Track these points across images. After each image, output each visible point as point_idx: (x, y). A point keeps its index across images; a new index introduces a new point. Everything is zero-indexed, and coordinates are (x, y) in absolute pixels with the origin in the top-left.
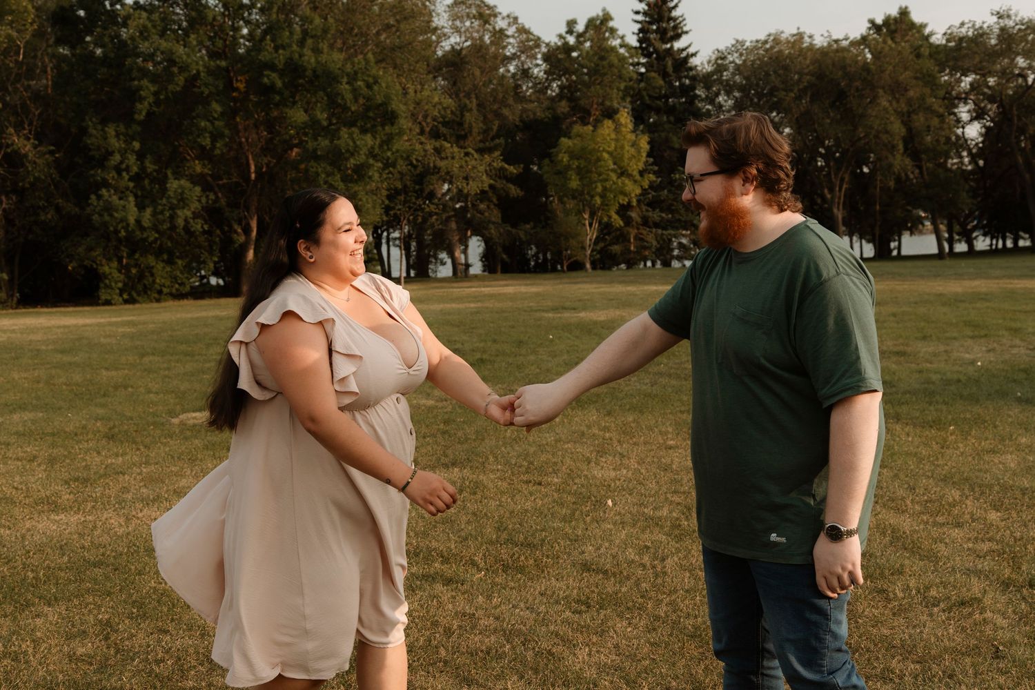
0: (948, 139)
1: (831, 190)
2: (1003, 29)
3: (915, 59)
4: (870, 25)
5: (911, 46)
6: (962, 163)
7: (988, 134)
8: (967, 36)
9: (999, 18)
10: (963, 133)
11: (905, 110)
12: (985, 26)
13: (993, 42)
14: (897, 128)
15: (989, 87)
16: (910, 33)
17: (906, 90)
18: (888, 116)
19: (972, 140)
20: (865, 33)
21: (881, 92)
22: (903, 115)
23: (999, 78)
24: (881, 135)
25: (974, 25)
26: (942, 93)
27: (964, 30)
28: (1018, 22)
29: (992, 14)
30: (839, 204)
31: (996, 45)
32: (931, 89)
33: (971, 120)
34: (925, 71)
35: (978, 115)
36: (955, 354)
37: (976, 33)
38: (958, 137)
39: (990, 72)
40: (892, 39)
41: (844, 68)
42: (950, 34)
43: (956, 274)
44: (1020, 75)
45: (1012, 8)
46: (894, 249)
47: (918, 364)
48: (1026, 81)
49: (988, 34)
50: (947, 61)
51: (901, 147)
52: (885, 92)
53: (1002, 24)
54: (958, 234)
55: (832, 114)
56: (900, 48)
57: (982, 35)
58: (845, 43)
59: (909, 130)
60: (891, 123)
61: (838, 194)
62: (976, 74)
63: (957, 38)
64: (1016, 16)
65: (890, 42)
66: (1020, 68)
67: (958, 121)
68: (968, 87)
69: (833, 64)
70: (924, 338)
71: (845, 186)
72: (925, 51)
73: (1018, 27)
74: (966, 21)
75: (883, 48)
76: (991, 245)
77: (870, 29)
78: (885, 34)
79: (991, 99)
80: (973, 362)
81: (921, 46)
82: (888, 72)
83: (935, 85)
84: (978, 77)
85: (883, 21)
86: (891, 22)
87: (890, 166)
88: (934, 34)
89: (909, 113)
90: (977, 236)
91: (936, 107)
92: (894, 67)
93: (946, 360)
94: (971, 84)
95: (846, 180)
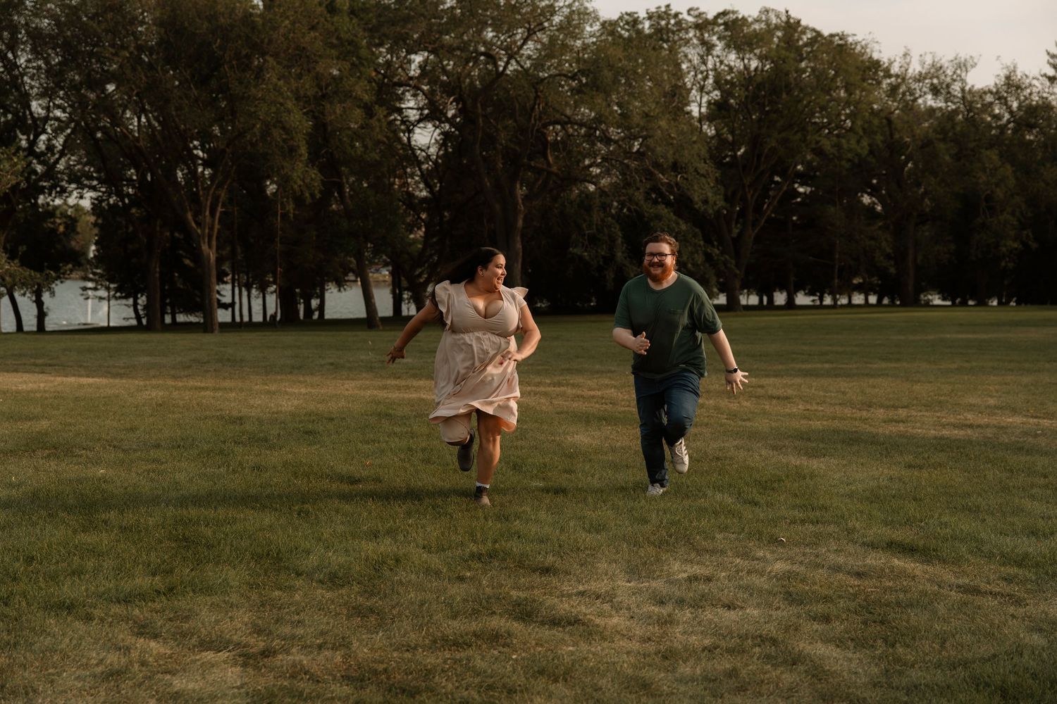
7: (446, 142)
10: (409, 138)
14: (298, 120)
15: (447, 74)
18: (282, 100)
19: (422, 150)
22: (308, 102)
30: (210, 236)
33: (419, 121)
34: (343, 35)
35: (431, 114)
44: (486, 54)
46: (315, 309)
48: (496, 66)
50: (379, 23)
51: (303, 150)
59: (319, 125)
61: (208, 219)
62: (428, 51)
67: (403, 120)
68: (418, 70)
71: (220, 209)
79: (449, 89)
84: (430, 56)
94: (423, 67)
95: (221, 200)
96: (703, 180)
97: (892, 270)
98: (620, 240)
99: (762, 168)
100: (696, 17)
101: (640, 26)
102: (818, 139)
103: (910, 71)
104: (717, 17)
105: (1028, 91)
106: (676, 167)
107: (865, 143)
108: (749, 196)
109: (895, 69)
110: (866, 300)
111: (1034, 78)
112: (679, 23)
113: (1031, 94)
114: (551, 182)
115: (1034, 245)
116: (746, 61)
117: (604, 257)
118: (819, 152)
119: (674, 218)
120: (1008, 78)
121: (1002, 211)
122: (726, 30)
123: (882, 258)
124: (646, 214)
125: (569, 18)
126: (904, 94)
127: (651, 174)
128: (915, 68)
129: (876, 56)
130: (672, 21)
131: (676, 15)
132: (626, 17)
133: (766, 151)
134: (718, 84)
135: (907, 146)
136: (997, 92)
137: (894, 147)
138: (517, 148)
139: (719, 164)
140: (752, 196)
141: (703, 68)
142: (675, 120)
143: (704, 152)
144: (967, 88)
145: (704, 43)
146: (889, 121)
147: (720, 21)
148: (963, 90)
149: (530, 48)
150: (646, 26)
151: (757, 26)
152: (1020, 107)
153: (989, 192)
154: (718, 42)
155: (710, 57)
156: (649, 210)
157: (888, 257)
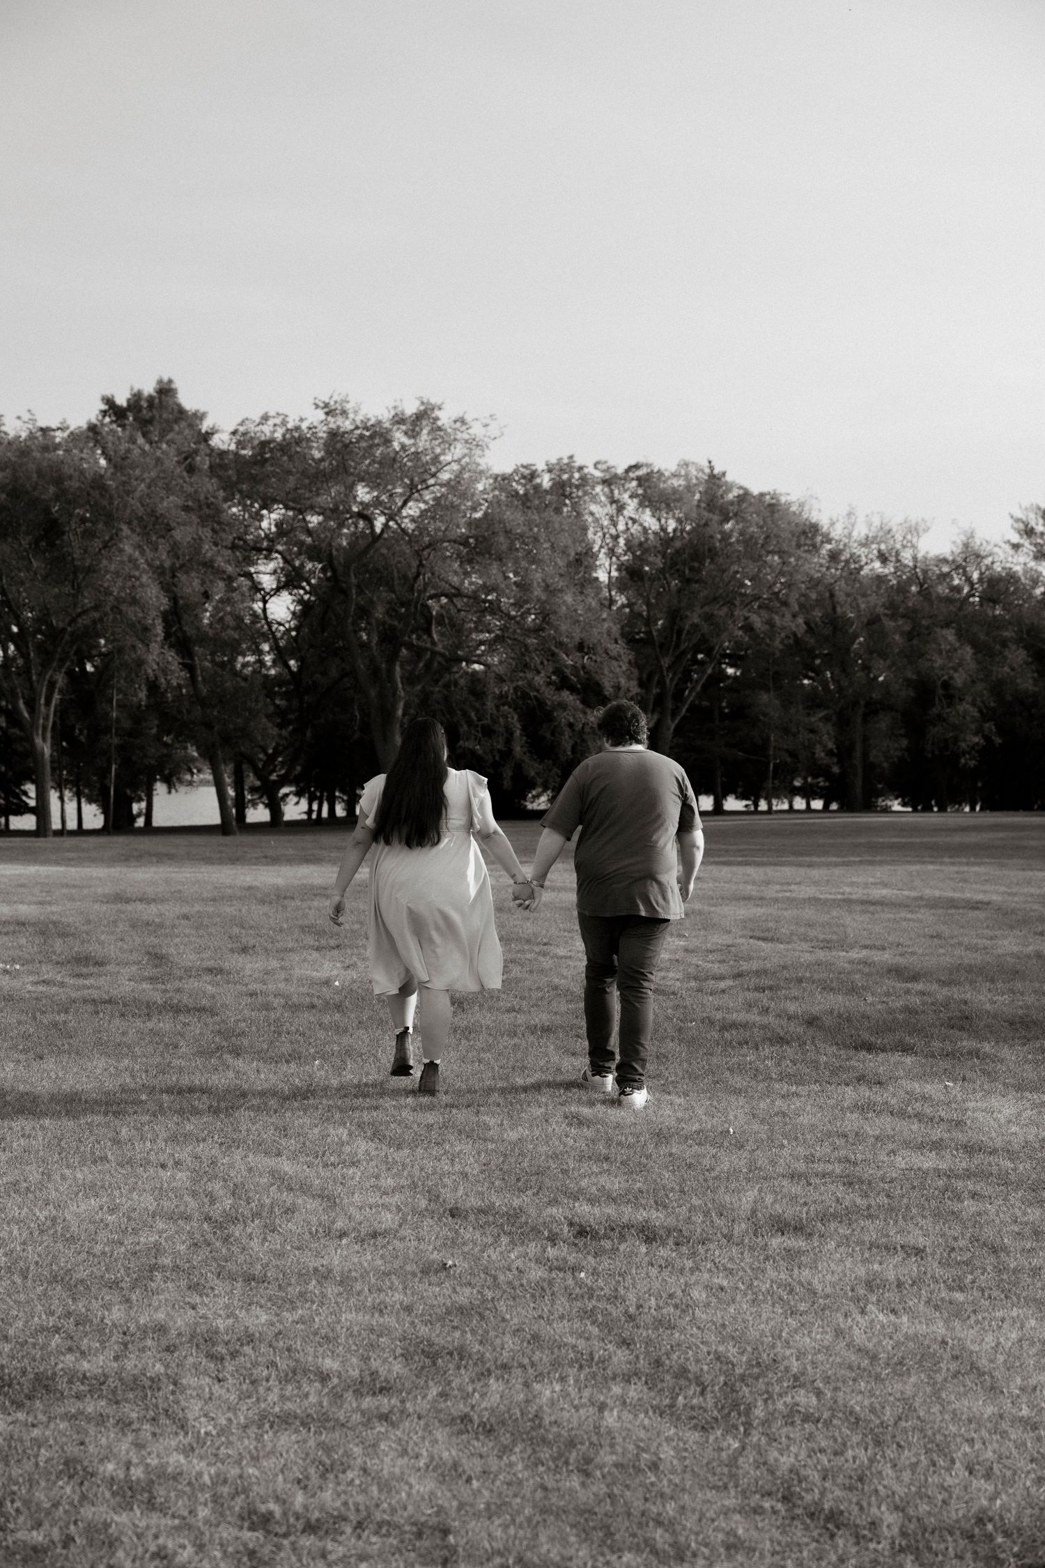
0: (239, 619)
1: (32, 706)
2: (334, 434)
3: (185, 474)
4: (105, 407)
5: (179, 452)
6: (261, 662)
7: (305, 613)
8: (273, 440)
9: (327, 414)
10: (264, 610)
11: (167, 564)
12: (304, 426)
13: (317, 455)
14: (154, 596)
15: (309, 532)
16: (176, 428)
17: (169, 529)
18: (137, 574)
19: (280, 624)
20: (94, 421)
21: (126, 530)
22: (163, 573)
23: (327, 519)
24: (124, 607)
25: (284, 423)
26: (229, 538)
27: (267, 429)
28: (358, 423)
29: (317, 406)
30: (45, 728)
31: (322, 460)
32: (213, 530)
33: (276, 590)
34: (202, 497)
35: (290, 581)
36: (297, 972)
37: (288, 436)
38: (254, 615)
39: (312, 508)
40: (144, 435)
41: (58, 480)
42: (244, 434)
43: (266, 857)
44: (360, 515)
45: (349, 398)
46: (139, 815)
47: (246, 985)
48: (372, 527)
49: (308, 440)
50: (239, 481)
51: (159, 630)
52: (133, 530)
53: (332, 426)
54: (253, 790)
55: (35, 564)
56: (159, 453)
57: (299, 441)
58: (59, 436)
59: (174, 599)
60: (142, 585)
61: (43, 709)
62: (287, 508)
63: (256, 442)
64: (356, 412)
65: (141, 441)
66: (362, 503)
67: (256, 587)
68: (274, 529)
69: (40, 473)
70: (244, 950)
71: (57, 696)
72: (203, 462)
73: (358, 432)
74: (272, 413)
75: (128, 451)
76: (310, 812)
77: (104, 413)
78: (131, 425)
79: (314, 553)
80: (327, 982)
81: (196, 452)
82: (137, 494)
83: (219, 523)
84: (291, 513)
85: (128, 400)
86: (144, 404)
87: (140, 663)
88: (217, 431)
89: (173, 571)
90: (287, 795)
91: (220, 562)
92: (149, 487)
93: (286, 980)
94: (279, 525)
95: (58, 686)
96: (615, 663)
97: (836, 769)
98: (518, 733)
99: (682, 647)
100: (603, 471)
101: (538, 480)
102: (747, 614)
103: (855, 534)
104: (627, 471)
105: (990, 559)
106: (581, 647)
107: (800, 620)
108: (668, 681)
109: (837, 533)
110: (808, 804)
111: (996, 546)
112: (584, 479)
113: (993, 563)
114: (436, 665)
115: (998, 740)
116: (663, 521)
117: (500, 751)
118: (748, 628)
119: (581, 706)
120: (966, 545)
121: (961, 700)
122: (640, 485)
123: (823, 754)
124: (549, 703)
125: (459, 476)
126: (847, 562)
127: (553, 654)
128: (860, 531)
129: (815, 517)
130: (577, 475)
131: (580, 469)
132: (522, 470)
133: (687, 627)
134: (629, 547)
135: (850, 622)
136: (954, 561)
137: (835, 624)
138: (396, 623)
139: (631, 641)
140: (671, 680)
141: (613, 531)
142: (582, 593)
143: (616, 630)
144: (920, 556)
145: (613, 501)
146: (832, 595)
147: (631, 475)
148: (915, 558)
149: (413, 509)
150: (546, 481)
151: (676, 483)
152: (981, 580)
153: (946, 677)
154: (629, 501)
155: (621, 518)
156: (550, 695)
157: (830, 753)
